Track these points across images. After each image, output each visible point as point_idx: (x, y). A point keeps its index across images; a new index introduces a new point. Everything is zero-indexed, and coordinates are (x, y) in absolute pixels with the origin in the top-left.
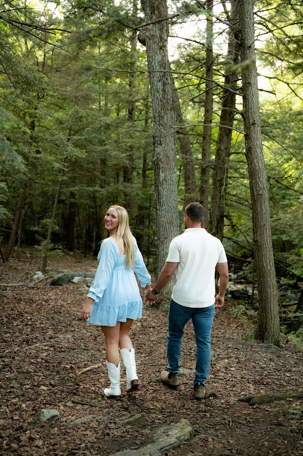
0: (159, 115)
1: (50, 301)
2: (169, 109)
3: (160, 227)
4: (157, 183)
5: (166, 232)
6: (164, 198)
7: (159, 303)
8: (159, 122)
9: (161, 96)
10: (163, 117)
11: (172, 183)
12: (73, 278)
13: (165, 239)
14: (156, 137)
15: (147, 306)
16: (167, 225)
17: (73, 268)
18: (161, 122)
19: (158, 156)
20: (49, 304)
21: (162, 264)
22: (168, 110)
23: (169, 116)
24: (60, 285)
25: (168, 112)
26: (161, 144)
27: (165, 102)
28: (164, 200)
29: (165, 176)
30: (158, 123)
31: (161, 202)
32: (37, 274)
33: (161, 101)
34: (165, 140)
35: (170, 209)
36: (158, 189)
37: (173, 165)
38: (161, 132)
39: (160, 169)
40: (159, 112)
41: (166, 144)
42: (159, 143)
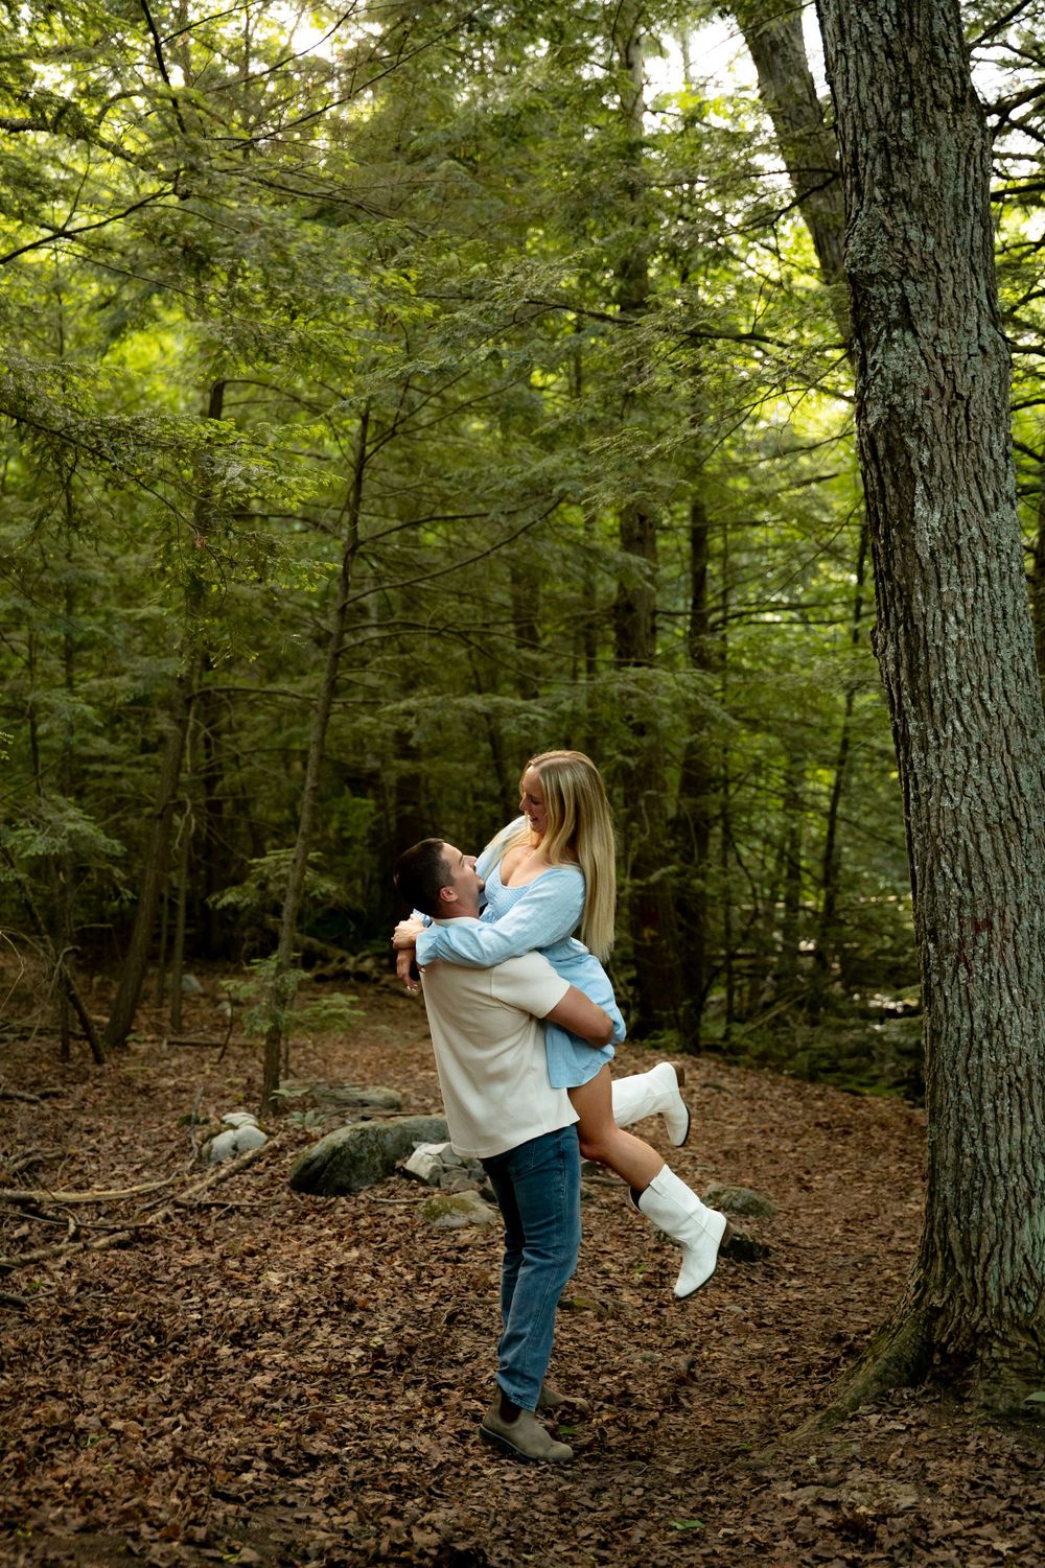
0: (883, 142)
1: (267, 1337)
2: (946, 97)
3: (938, 853)
4: (897, 572)
5: (980, 887)
6: (952, 663)
7: (966, 1358)
8: (885, 184)
9: (888, 27)
10: (911, 151)
11: (994, 565)
12: (411, 1150)
13: (977, 929)
14: (871, 278)
15: (878, 1379)
16: (985, 837)
17: (414, 1067)
18: (901, 184)
19: (897, 399)
20: (257, 1366)
21: (966, 1097)
22: (941, 106)
23: (948, 141)
24: (344, 1190)
25: (940, 118)
26: (908, 323)
27: (913, 55)
28: (953, 676)
29: (951, 525)
30: (877, 192)
31: (930, 691)
32: (234, 1127)
33: (889, 54)
34: (932, 295)
35: (998, 736)
36: (908, 609)
37: (998, 449)
38: (907, 242)
39: (912, 478)
40: (882, 125)
41: (943, 316)
42: (894, 315)
